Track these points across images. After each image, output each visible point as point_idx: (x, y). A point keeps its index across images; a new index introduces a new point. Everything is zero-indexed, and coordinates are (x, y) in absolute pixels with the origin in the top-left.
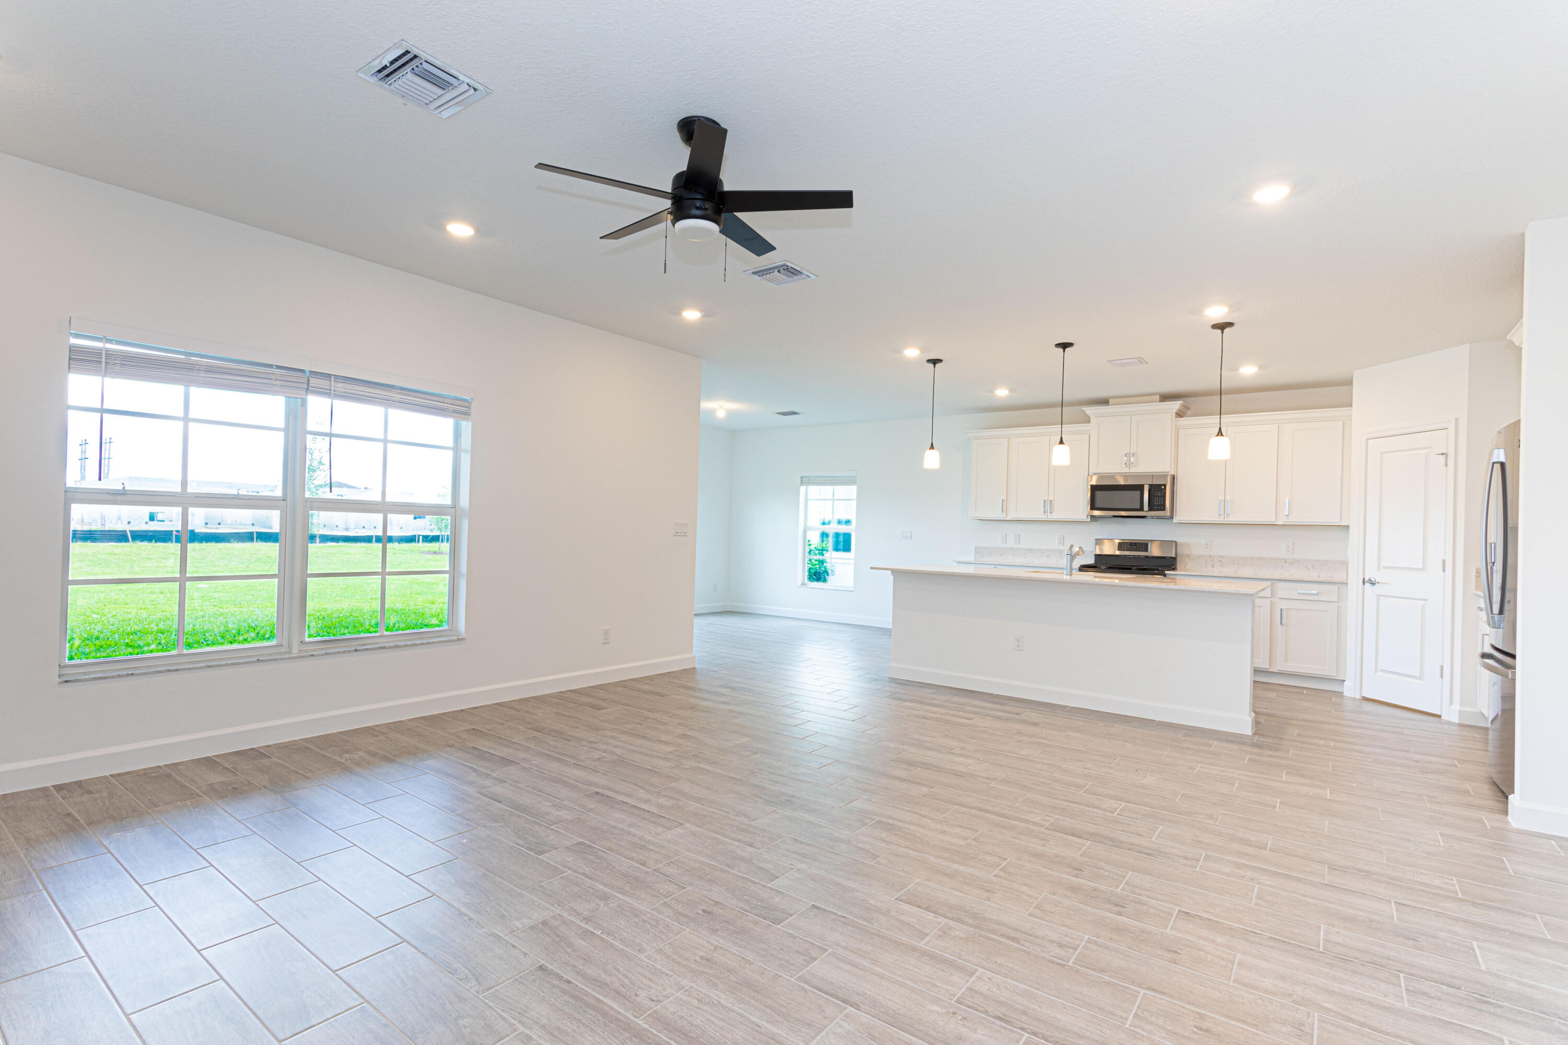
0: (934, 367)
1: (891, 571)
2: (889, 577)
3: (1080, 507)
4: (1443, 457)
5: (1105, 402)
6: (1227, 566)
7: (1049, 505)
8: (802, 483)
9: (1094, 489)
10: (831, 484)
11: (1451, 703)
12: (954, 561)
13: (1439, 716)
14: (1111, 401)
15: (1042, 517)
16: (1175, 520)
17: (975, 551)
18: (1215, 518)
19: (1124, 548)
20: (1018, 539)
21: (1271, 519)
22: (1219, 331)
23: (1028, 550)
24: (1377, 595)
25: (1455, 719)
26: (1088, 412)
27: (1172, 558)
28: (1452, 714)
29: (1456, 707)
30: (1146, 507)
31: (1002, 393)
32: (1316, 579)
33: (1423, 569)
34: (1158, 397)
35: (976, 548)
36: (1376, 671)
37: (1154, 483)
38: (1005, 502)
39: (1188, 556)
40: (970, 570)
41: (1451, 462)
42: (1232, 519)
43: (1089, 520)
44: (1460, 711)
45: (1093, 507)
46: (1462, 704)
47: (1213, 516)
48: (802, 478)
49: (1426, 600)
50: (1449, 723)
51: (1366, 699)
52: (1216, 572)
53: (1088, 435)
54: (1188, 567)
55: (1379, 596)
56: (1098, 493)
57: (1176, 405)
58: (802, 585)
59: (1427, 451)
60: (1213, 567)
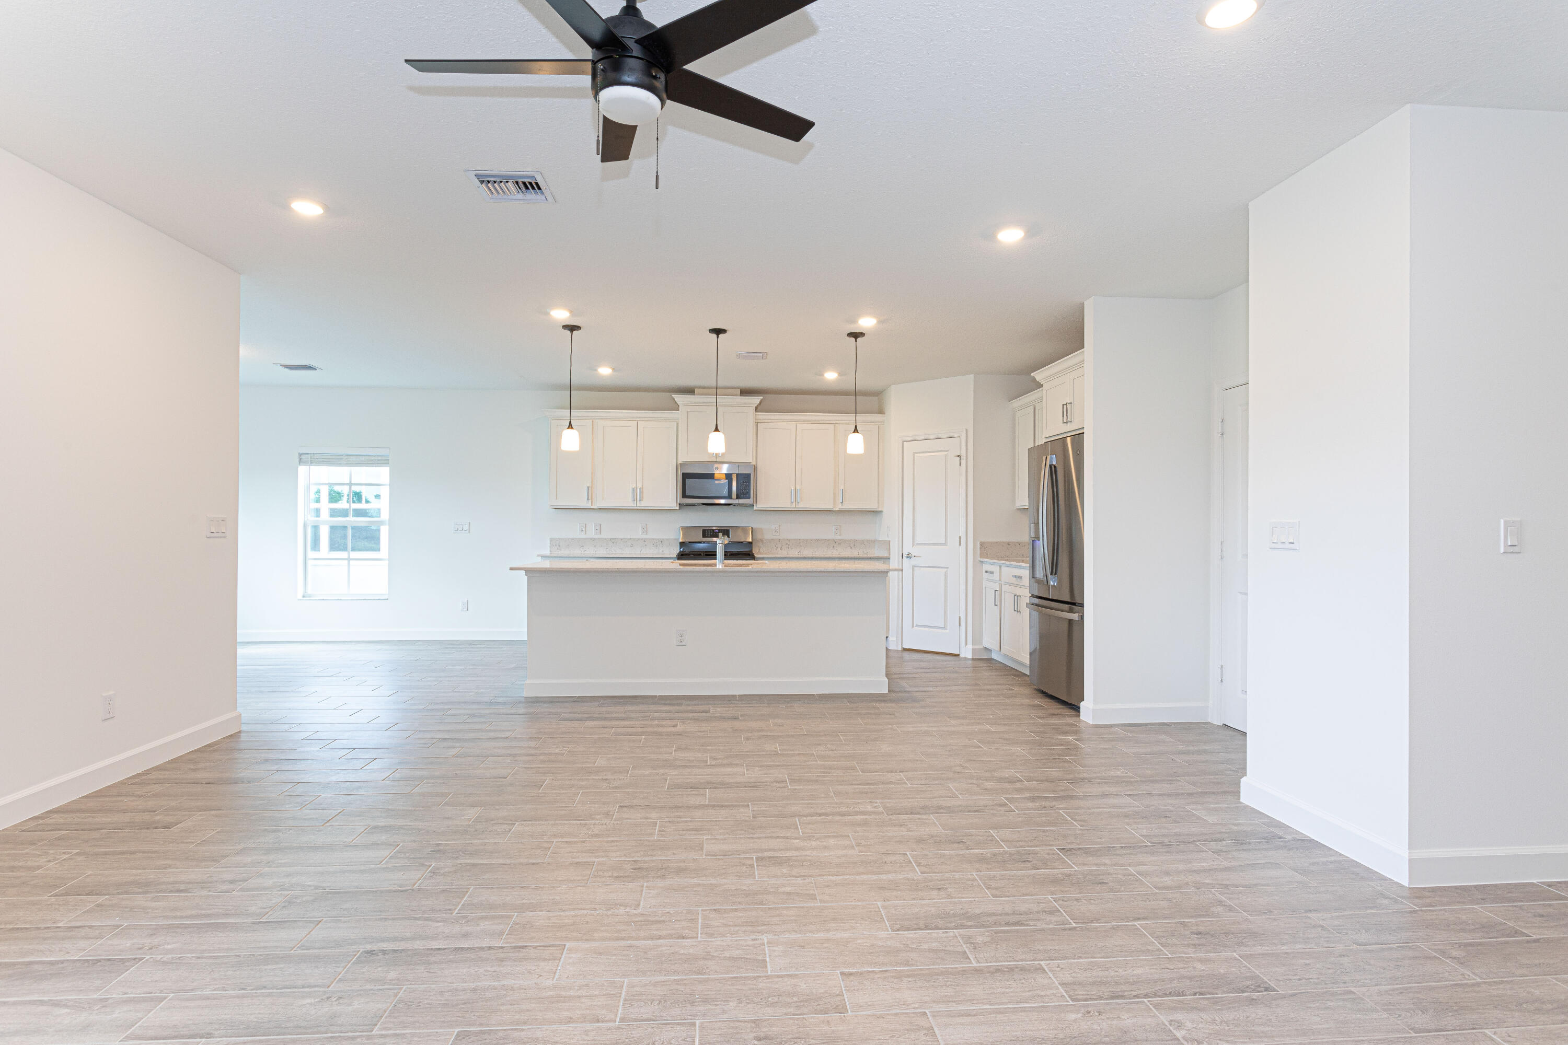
0: (572, 334)
1: (525, 571)
2: (523, 577)
3: (669, 496)
4: (958, 458)
5: (690, 391)
6: (792, 549)
7: (638, 493)
8: (301, 461)
9: (686, 476)
10: (348, 464)
11: (966, 644)
12: (538, 556)
13: (958, 655)
14: (697, 391)
15: (631, 505)
16: (755, 508)
17: (550, 544)
18: (787, 505)
19: (708, 535)
20: (599, 529)
21: (829, 506)
22: (853, 339)
23: (611, 540)
24: (913, 566)
25: (969, 656)
26: (677, 400)
27: (749, 543)
28: (967, 653)
29: (970, 646)
30: (734, 496)
31: (605, 371)
32: (856, 556)
33: (945, 544)
34: (739, 391)
35: (551, 540)
36: (913, 627)
37: (741, 472)
38: (590, 489)
39: (762, 541)
40: (547, 564)
41: (963, 462)
42: (801, 506)
43: (678, 508)
44: (973, 650)
45: (684, 495)
46: (973, 644)
47: (786, 504)
48: (300, 455)
49: (947, 568)
50: (965, 659)
51: (905, 650)
52: (784, 553)
53: (676, 423)
54: (762, 550)
55: (914, 567)
56: (688, 481)
57: (756, 400)
58: (304, 597)
59: (946, 453)
60: (781, 549)
